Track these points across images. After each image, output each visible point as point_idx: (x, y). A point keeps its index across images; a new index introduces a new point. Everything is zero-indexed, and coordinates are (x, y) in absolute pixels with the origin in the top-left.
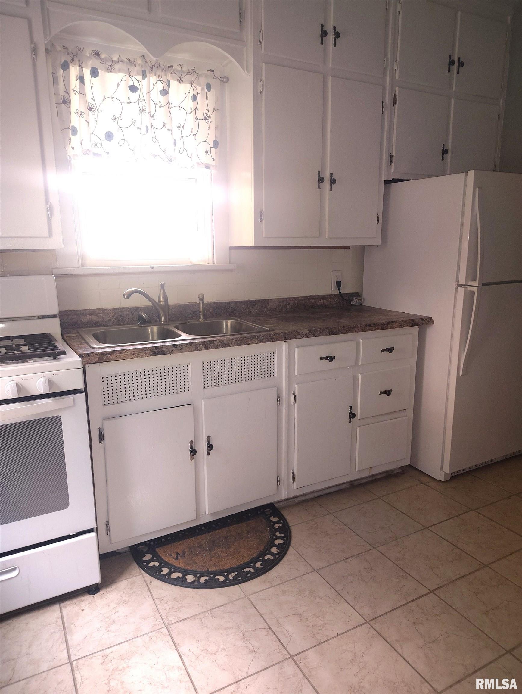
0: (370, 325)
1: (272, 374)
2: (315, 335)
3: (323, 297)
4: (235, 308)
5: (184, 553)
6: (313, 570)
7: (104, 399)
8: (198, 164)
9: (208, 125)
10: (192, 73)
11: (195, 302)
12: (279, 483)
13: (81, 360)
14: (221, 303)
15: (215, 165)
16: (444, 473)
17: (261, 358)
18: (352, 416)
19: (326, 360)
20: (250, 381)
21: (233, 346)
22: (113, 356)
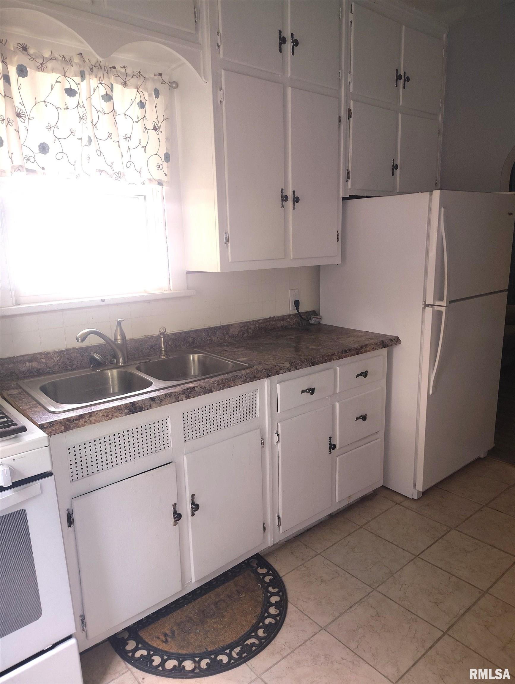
0: (346, 351)
1: (254, 415)
2: (296, 368)
3: (283, 318)
4: (195, 337)
5: (173, 632)
6: (320, 628)
7: (72, 474)
8: (150, 180)
9: (158, 137)
10: (138, 76)
11: (151, 335)
12: (265, 530)
13: (47, 435)
14: (180, 333)
15: (167, 181)
16: (417, 491)
17: (243, 399)
18: (332, 447)
19: (307, 392)
20: (232, 426)
21: (216, 390)
22: (82, 421)
